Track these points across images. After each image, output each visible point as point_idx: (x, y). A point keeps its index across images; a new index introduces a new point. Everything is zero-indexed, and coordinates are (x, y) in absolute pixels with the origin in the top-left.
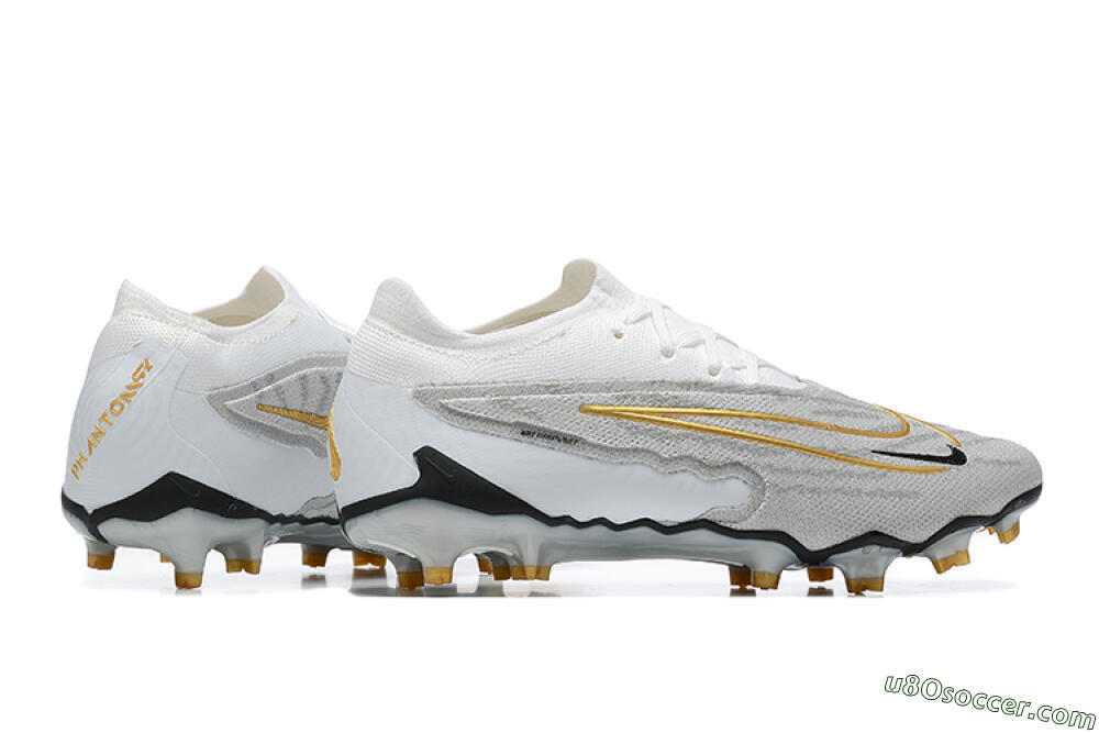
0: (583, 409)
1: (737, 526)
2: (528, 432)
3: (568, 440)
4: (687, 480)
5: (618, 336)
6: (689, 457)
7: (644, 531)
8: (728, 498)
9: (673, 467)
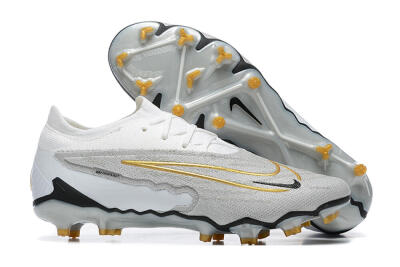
0: (123, 162)
1: (189, 214)
2: (99, 172)
3: (115, 175)
4: (165, 193)
5: (144, 130)
6: (167, 184)
7: (150, 215)
8: (183, 201)
9: (160, 187)
